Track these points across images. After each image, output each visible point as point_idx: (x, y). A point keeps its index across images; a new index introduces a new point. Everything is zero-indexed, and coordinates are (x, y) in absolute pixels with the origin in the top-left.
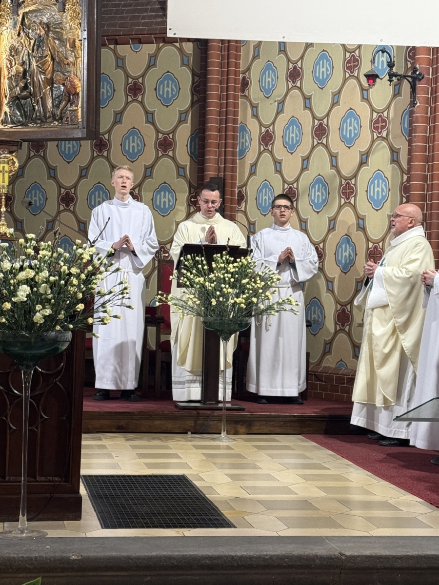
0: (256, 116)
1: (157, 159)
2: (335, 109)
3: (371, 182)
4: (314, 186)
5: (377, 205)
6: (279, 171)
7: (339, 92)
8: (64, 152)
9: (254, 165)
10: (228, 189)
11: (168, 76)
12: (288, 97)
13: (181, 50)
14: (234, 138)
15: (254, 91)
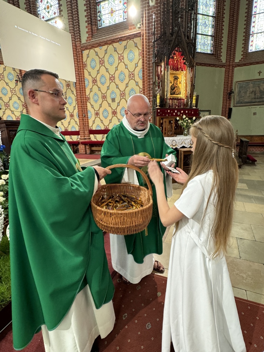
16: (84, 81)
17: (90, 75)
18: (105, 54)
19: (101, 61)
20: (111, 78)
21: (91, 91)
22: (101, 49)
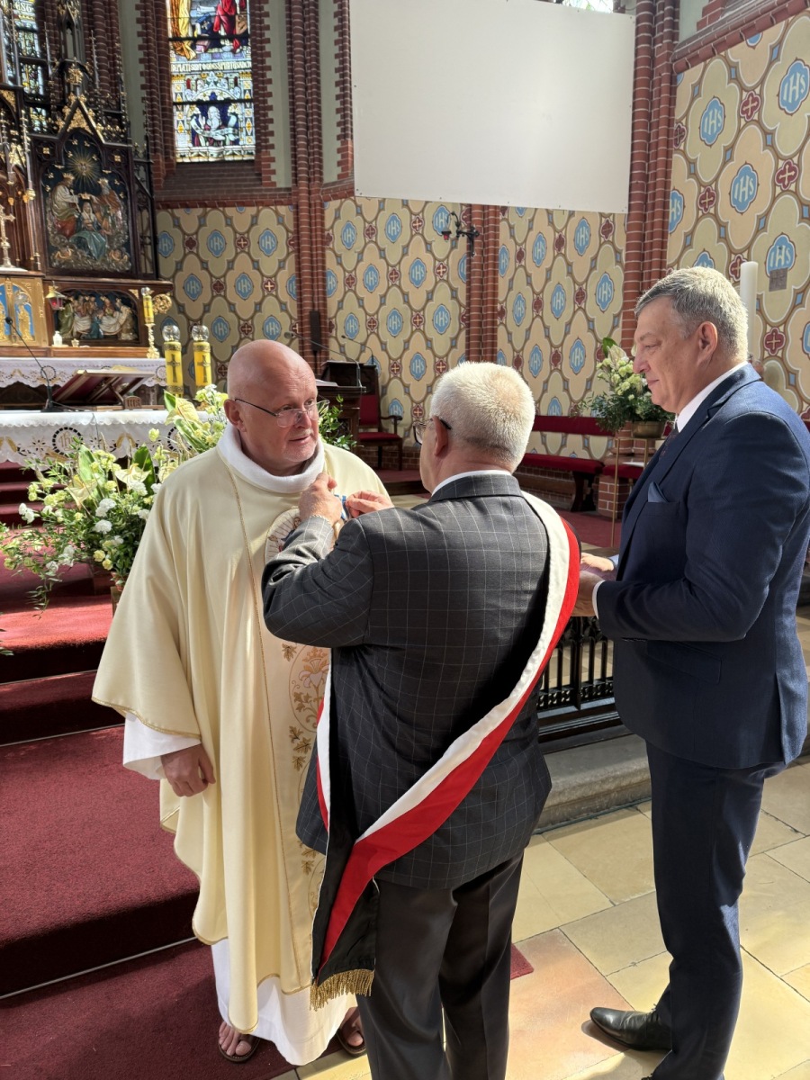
0: (340, 264)
1: (264, 297)
2: (405, 258)
3: (436, 313)
4: (390, 317)
5: (441, 330)
6: (362, 306)
7: (408, 246)
8: (189, 293)
9: (341, 301)
10: (323, 320)
11: (268, 233)
12: (366, 250)
13: (276, 212)
14: (324, 281)
15: (337, 244)
16: (665, 205)
17: (693, 173)
18: (771, 63)
19: (746, 104)
20: (783, 172)
21: (688, 243)
22: (754, 47)
